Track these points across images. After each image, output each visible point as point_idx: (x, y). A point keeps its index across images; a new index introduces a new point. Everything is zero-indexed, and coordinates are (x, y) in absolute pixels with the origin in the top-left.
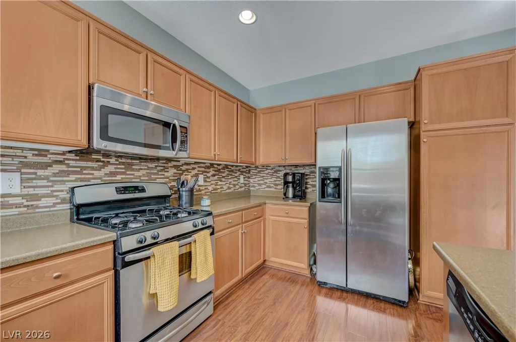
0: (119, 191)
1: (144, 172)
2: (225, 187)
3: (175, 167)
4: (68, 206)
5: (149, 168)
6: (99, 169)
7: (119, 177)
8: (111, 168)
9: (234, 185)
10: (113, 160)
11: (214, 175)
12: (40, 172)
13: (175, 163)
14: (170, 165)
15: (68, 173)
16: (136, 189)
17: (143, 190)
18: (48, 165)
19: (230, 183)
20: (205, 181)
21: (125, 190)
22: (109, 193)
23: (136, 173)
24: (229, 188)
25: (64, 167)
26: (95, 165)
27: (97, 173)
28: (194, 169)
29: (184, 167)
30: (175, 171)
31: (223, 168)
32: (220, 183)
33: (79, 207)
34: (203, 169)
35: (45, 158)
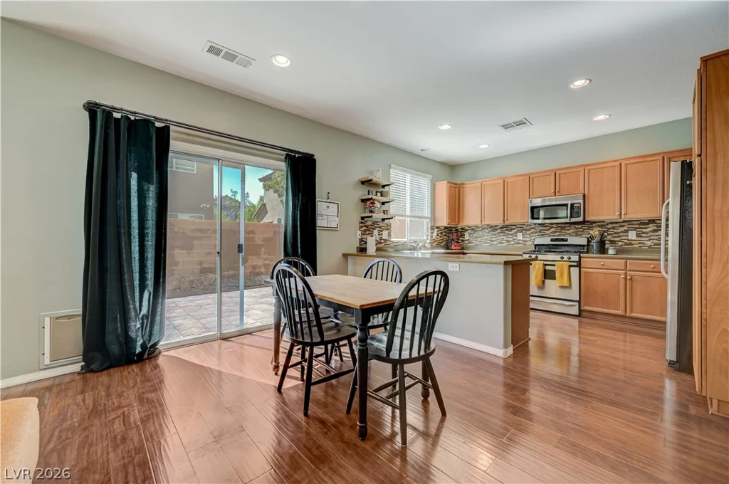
0: (552, 240)
1: (573, 231)
3: (599, 226)
5: (576, 228)
6: (547, 230)
7: (557, 234)
8: (554, 230)
10: (554, 226)
12: (528, 232)
13: (600, 224)
14: (594, 225)
15: (536, 233)
16: (563, 240)
17: (567, 240)
18: (529, 230)
20: (638, 235)
21: (556, 240)
22: (547, 241)
23: (567, 232)
25: (534, 230)
26: (546, 228)
27: (546, 232)
28: (623, 226)
29: (610, 226)
30: (600, 229)
33: (536, 245)
34: (637, 226)
35: (528, 227)
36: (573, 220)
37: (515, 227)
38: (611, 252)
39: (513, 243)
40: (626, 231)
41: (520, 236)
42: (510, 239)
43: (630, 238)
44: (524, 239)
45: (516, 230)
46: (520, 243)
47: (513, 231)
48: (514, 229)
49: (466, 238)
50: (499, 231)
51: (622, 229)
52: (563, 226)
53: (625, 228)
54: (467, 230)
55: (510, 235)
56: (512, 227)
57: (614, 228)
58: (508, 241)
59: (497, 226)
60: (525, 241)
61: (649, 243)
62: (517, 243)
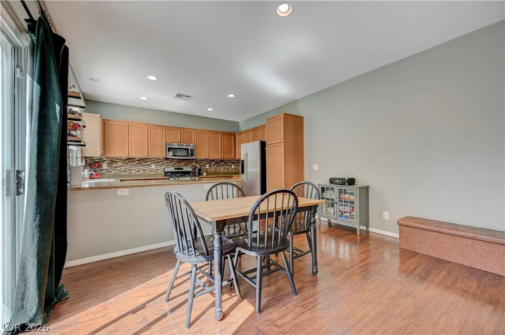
0: (175, 169)
2: (221, 170)
3: (195, 161)
4: (164, 172)
5: (185, 162)
6: (171, 162)
7: (177, 165)
8: (174, 163)
9: (228, 169)
11: (214, 165)
12: (159, 164)
15: (164, 164)
17: (182, 169)
18: (159, 162)
19: (225, 168)
20: (210, 167)
21: (177, 169)
22: (172, 169)
23: (181, 164)
24: (224, 170)
25: (162, 163)
27: (170, 164)
28: (204, 162)
29: (199, 162)
31: (220, 161)
32: (218, 168)
33: (166, 173)
34: (209, 162)
35: (159, 161)
36: (191, 158)
37: (149, 160)
38: (205, 174)
39: (148, 171)
40: (205, 164)
41: (153, 166)
42: (145, 168)
43: (207, 167)
44: (156, 168)
45: (150, 162)
46: (153, 171)
47: (148, 163)
48: (149, 161)
49: (104, 168)
50: (137, 162)
51: (204, 163)
52: (180, 161)
53: (205, 163)
54: (105, 161)
55: (146, 165)
56: (148, 160)
57: (201, 163)
58: (144, 170)
59: (135, 159)
60: (156, 170)
61: (213, 170)
62: (151, 171)
